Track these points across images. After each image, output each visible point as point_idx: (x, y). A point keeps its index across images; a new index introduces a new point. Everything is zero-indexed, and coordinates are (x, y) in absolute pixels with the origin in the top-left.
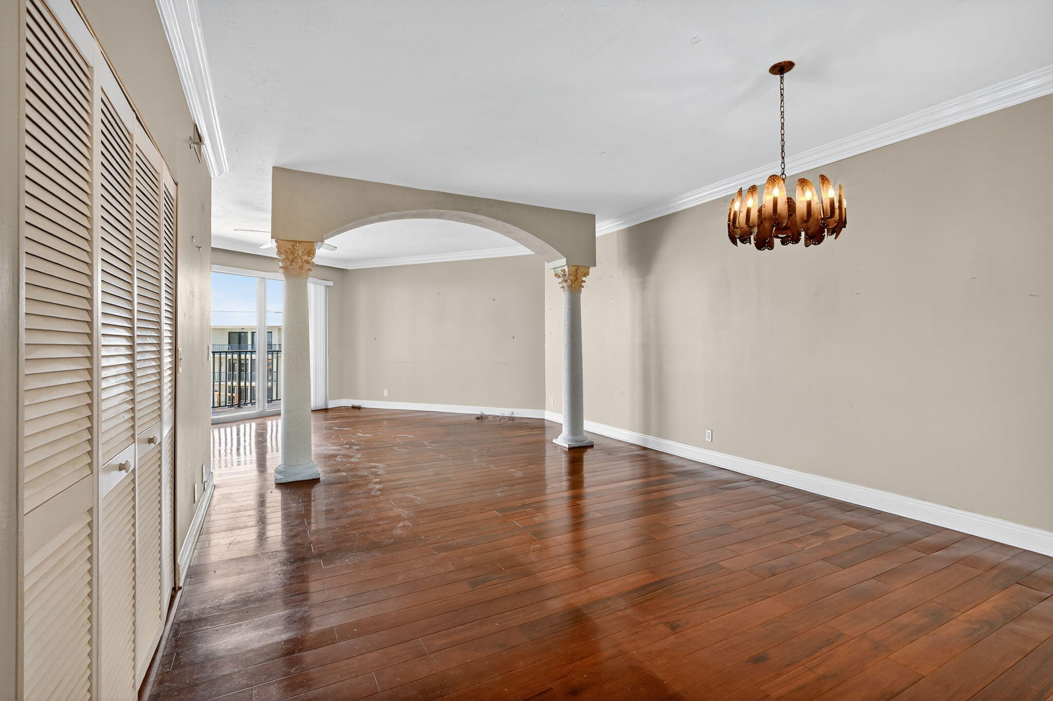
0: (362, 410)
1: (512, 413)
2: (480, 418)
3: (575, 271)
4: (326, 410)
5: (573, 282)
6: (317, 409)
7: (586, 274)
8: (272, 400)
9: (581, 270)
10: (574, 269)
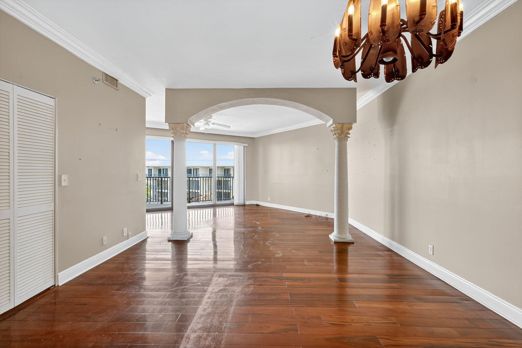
0: (260, 207)
1: (327, 215)
2: (308, 216)
3: (341, 127)
4: (244, 205)
5: (340, 134)
6: (240, 204)
7: (350, 128)
8: (230, 199)
9: (345, 126)
10: (339, 126)
